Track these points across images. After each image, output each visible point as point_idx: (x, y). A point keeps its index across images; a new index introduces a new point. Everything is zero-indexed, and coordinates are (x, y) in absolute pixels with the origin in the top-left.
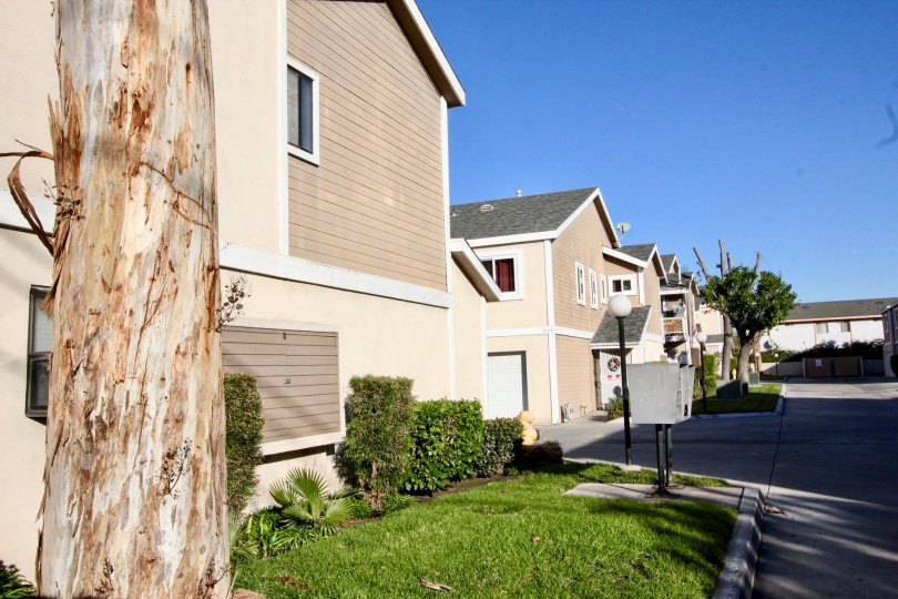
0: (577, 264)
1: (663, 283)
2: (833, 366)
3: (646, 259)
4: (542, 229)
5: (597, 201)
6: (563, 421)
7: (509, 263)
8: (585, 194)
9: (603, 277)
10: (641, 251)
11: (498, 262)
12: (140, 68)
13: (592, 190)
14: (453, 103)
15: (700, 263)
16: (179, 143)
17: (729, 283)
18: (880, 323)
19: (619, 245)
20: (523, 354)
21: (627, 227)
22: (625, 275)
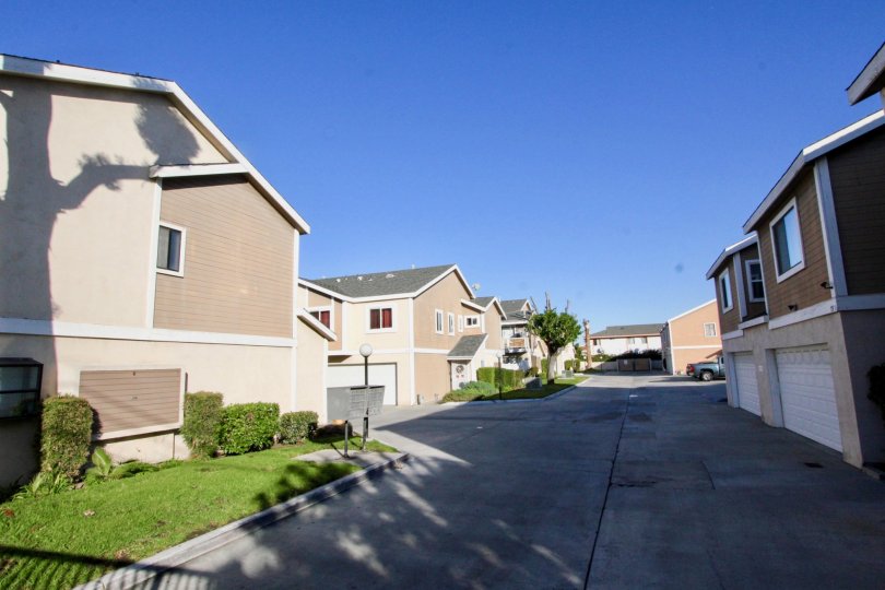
0: (437, 310)
1: (503, 319)
2: (634, 365)
3: (487, 306)
4: (408, 292)
5: (455, 271)
6: (419, 403)
7: (390, 310)
8: (445, 267)
9: (460, 317)
10: (485, 301)
11: (384, 310)
13: (452, 265)
14: (302, 232)
17: (542, 319)
18: (659, 338)
19: (474, 297)
20: (396, 364)
21: (478, 286)
22: (474, 316)
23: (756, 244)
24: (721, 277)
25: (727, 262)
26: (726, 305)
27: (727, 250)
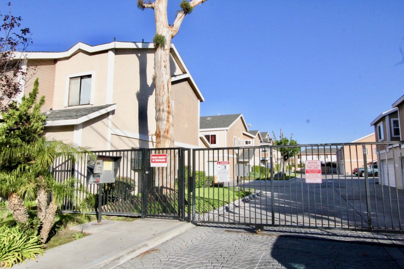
0: (234, 136)
1: (261, 142)
3: (255, 135)
4: (224, 127)
5: (241, 118)
7: (215, 136)
8: (238, 116)
9: (242, 140)
10: (254, 133)
11: (211, 136)
12: (168, 126)
13: (240, 114)
14: (201, 101)
15: (274, 135)
16: (171, 135)
17: (281, 143)
19: (248, 130)
21: (250, 125)
22: (249, 140)
23: (397, 111)
24: (378, 125)
25: (383, 119)
26: (380, 138)
27: (383, 113)
